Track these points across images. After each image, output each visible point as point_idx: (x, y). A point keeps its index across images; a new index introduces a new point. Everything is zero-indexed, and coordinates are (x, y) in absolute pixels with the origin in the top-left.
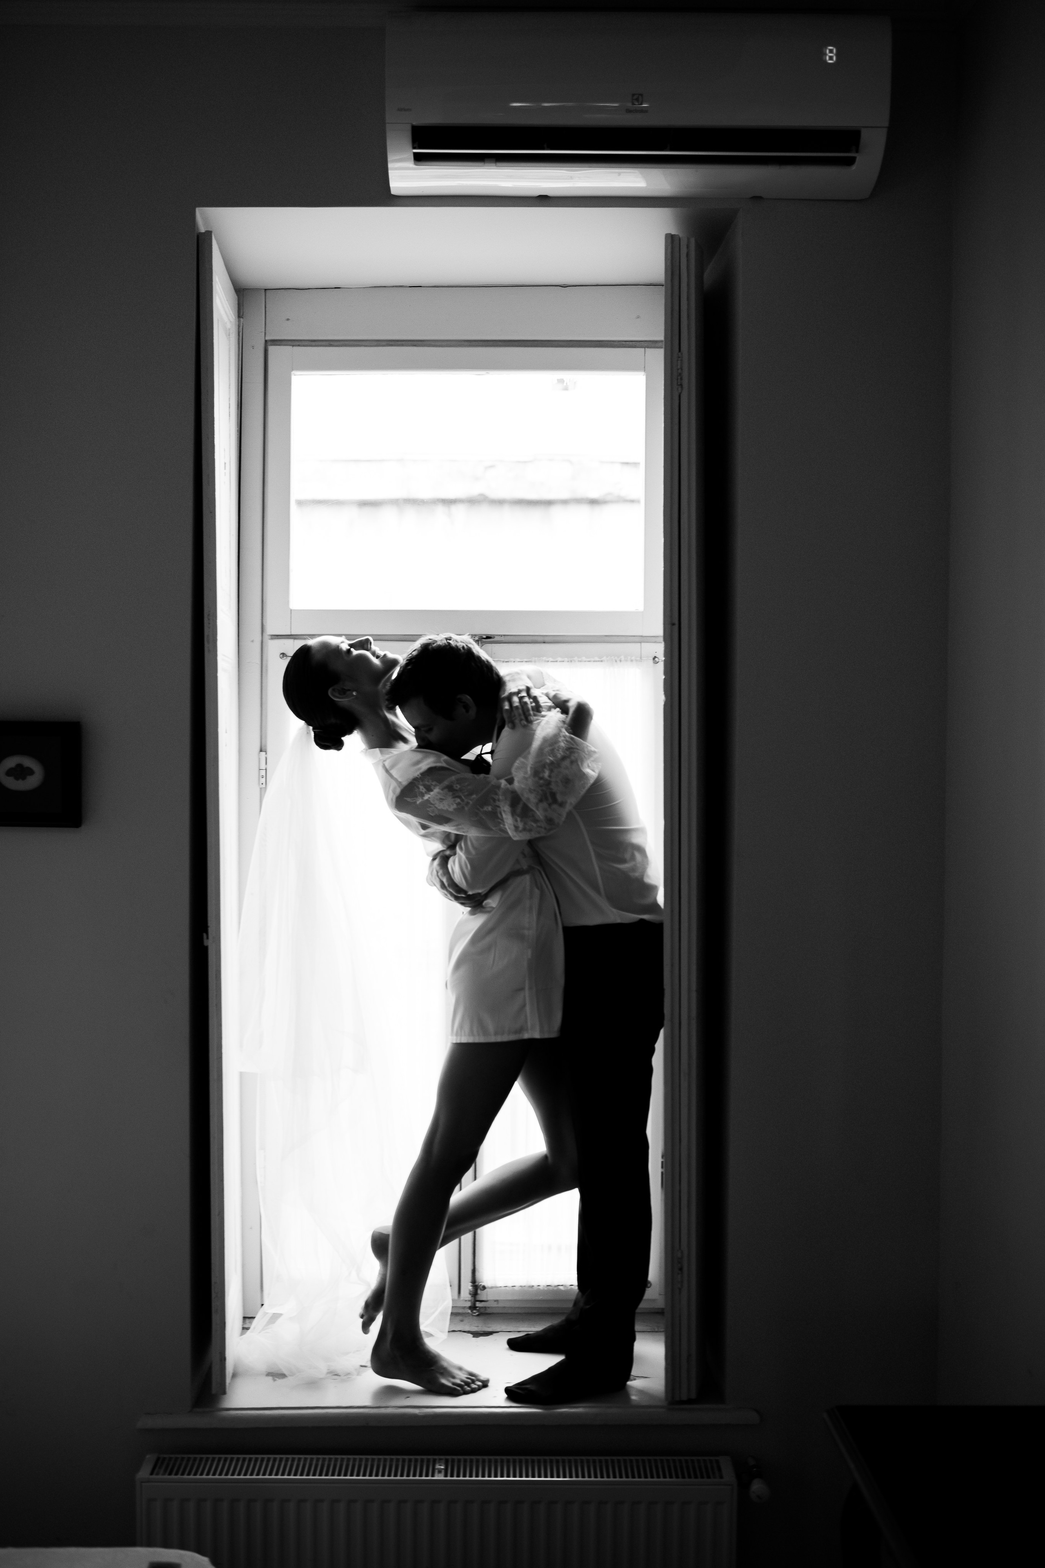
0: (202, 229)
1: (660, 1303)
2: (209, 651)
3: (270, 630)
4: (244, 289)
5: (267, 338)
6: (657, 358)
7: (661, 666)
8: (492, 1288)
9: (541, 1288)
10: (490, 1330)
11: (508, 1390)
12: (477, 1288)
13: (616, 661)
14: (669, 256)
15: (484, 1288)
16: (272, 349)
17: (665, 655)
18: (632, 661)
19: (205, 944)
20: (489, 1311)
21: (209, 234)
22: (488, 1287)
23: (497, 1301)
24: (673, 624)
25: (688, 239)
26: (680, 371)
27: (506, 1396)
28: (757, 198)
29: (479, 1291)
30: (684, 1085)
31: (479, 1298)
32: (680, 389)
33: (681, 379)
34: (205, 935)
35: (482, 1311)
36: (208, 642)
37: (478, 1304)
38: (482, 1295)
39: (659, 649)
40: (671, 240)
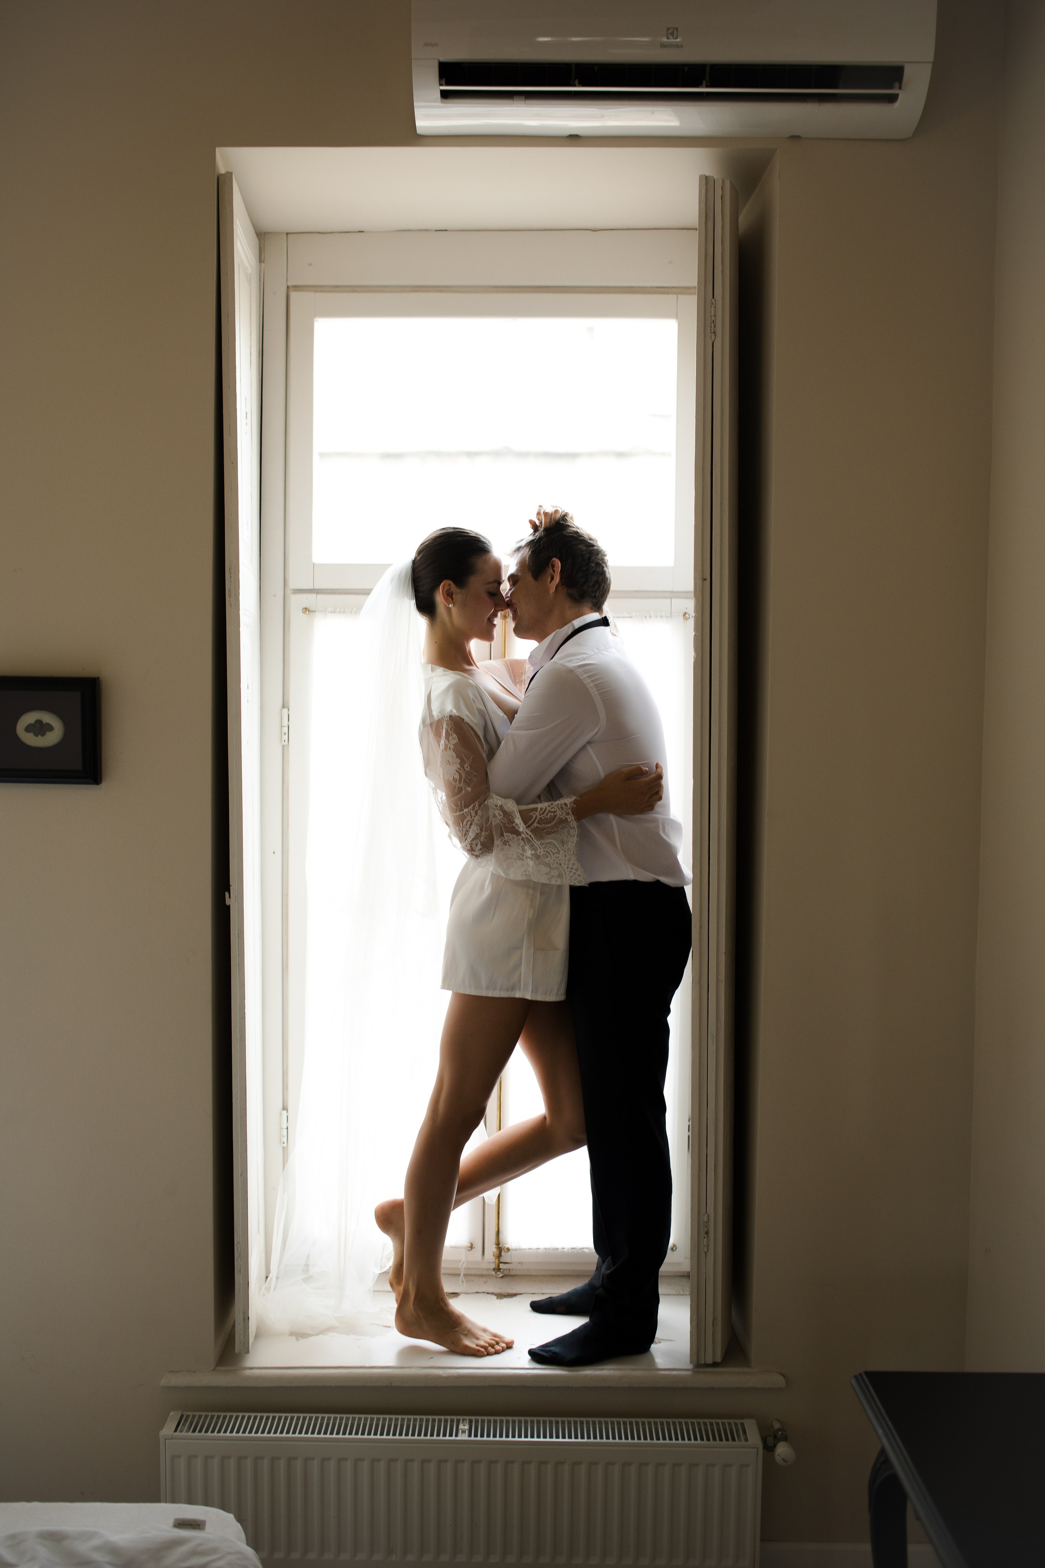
0: (222, 171)
1: (686, 1267)
2: (231, 605)
3: (293, 584)
4: (265, 233)
5: (290, 284)
6: (690, 304)
7: (691, 623)
8: (516, 1250)
9: (566, 1250)
10: (514, 1292)
11: (532, 1353)
12: (500, 1249)
13: (645, 617)
14: (703, 199)
15: (508, 1250)
16: (293, 295)
17: (696, 611)
18: (662, 617)
19: (227, 903)
20: (512, 1273)
21: (229, 175)
22: (512, 1249)
23: (521, 1263)
24: (705, 580)
25: (723, 181)
26: (713, 318)
27: (529, 1357)
28: (795, 138)
29: (503, 1253)
30: (712, 1048)
31: (502, 1259)
32: (713, 337)
33: (715, 326)
34: (227, 894)
35: (506, 1272)
36: (230, 596)
37: (502, 1266)
38: (505, 1257)
39: (690, 605)
40: (706, 181)
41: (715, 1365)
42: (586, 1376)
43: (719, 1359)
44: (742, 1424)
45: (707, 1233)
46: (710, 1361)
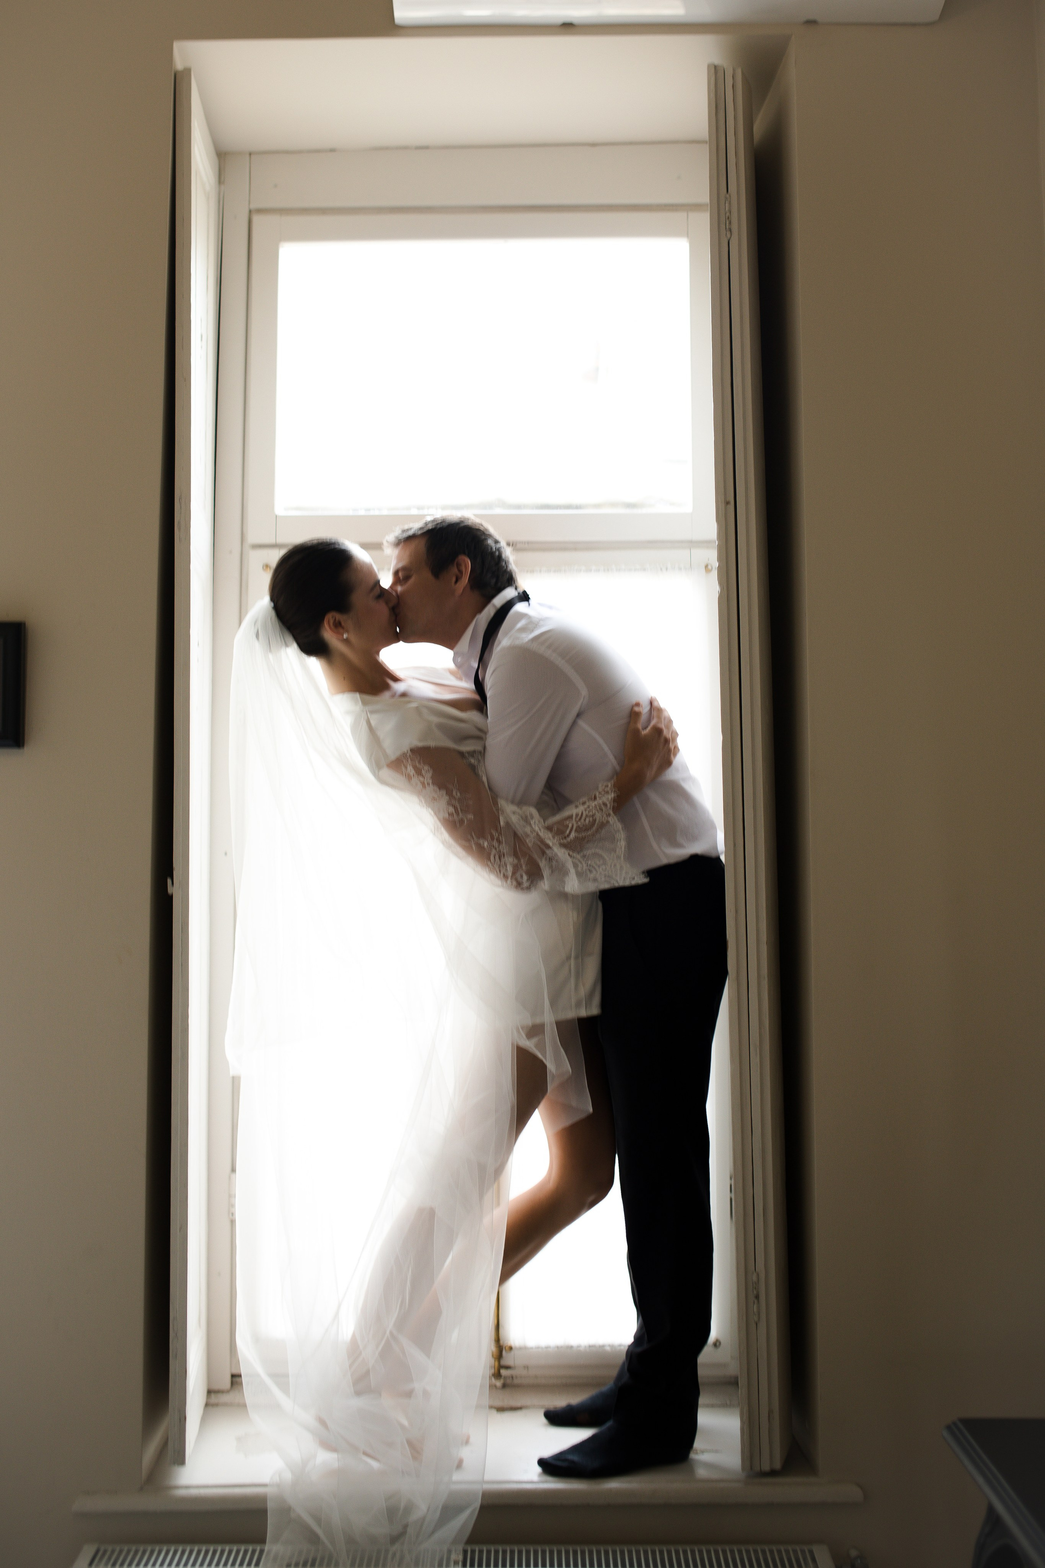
0: (179, 65)
1: (733, 1369)
2: (180, 540)
3: (253, 537)
4: (225, 153)
5: (253, 206)
6: (703, 222)
7: (714, 574)
8: (520, 1348)
9: (582, 1349)
10: (519, 1404)
11: (542, 1462)
12: (500, 1349)
13: (661, 569)
14: (713, 87)
15: (511, 1348)
16: (256, 219)
17: (719, 559)
18: (680, 569)
19: (170, 891)
20: (516, 1381)
21: (187, 72)
22: (516, 1348)
23: (526, 1367)
24: (728, 503)
25: (734, 70)
26: (728, 214)
27: (539, 1469)
28: (811, 23)
29: (504, 1352)
30: (755, 1060)
31: (503, 1362)
32: (728, 234)
33: (730, 223)
34: (169, 881)
35: (509, 1381)
36: (179, 529)
37: (503, 1372)
38: (508, 1359)
39: (712, 556)
40: (716, 72)
41: (773, 1473)
42: (611, 1490)
43: (778, 1465)
44: (811, 1553)
45: (757, 1297)
46: (766, 1467)
